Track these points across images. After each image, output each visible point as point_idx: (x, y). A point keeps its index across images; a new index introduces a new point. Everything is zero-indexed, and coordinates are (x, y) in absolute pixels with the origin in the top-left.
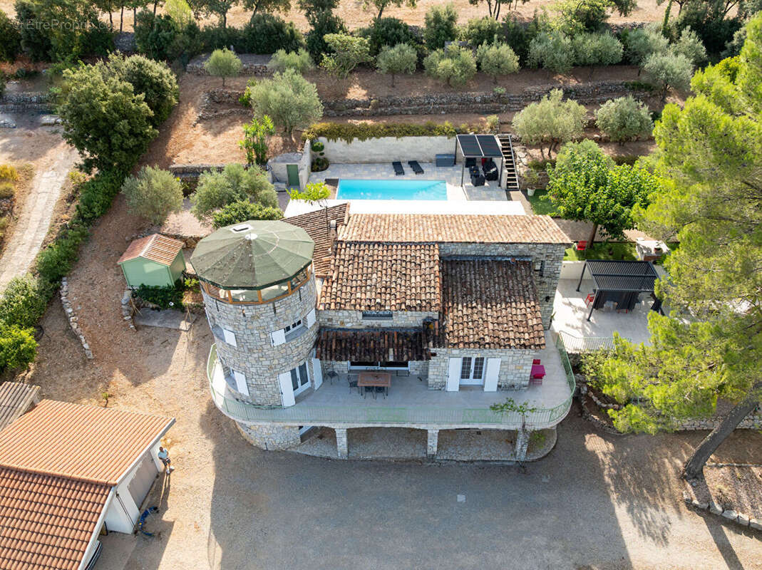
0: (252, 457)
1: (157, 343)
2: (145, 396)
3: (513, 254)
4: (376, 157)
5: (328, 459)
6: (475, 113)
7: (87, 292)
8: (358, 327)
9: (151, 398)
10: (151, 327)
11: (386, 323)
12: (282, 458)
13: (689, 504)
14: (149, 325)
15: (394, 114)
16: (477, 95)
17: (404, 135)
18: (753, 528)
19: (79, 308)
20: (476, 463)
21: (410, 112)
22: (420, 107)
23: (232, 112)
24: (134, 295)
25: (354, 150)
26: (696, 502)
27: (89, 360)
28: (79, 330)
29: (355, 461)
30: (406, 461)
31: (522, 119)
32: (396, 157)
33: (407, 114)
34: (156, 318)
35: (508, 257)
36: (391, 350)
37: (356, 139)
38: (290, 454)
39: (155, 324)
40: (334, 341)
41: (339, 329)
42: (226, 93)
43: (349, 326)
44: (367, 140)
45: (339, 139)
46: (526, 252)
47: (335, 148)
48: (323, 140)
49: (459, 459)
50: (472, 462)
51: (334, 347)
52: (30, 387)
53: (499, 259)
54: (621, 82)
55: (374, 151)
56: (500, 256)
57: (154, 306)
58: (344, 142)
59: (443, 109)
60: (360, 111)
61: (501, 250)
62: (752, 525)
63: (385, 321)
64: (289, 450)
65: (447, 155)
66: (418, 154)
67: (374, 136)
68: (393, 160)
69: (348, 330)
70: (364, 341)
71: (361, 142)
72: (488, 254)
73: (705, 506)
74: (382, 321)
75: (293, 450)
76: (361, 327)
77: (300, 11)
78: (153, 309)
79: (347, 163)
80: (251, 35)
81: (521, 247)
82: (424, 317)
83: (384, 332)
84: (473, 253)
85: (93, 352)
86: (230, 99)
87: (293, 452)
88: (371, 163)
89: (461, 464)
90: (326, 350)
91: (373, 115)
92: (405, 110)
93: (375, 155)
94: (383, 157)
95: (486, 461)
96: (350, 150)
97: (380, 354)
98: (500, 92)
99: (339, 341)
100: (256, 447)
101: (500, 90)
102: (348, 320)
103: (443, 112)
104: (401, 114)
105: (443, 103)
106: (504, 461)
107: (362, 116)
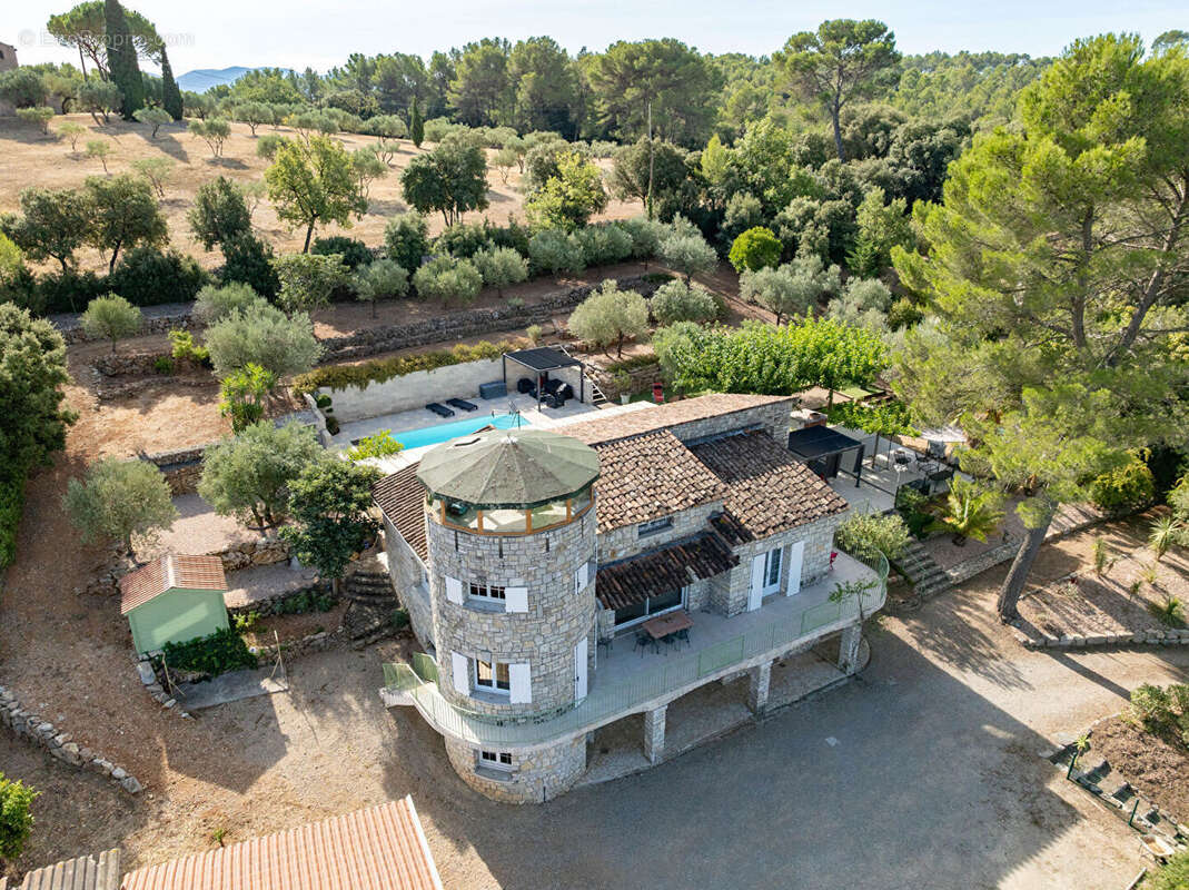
0: (531, 821)
1: (247, 725)
2: (288, 808)
3: (743, 425)
4: (402, 403)
5: (637, 773)
6: (499, 331)
7: (59, 688)
8: (633, 554)
9: (300, 807)
10: (214, 707)
11: (665, 537)
12: (574, 801)
13: (1026, 645)
14: (211, 704)
15: (399, 348)
16: (493, 310)
17: (437, 366)
18: (1090, 645)
19: (61, 718)
20: (810, 698)
21: (419, 343)
22: (428, 334)
23: (148, 385)
24: (156, 665)
25: (371, 399)
26: (1031, 641)
27: (135, 794)
28: (87, 752)
29: (673, 760)
30: (734, 731)
31: (579, 321)
32: (429, 398)
33: (415, 345)
34: (213, 692)
35: (738, 430)
36: (688, 568)
37: (372, 382)
38: (581, 790)
39: (220, 699)
40: (613, 579)
41: (610, 564)
42: (126, 359)
43: (621, 555)
44: (389, 382)
45: (349, 385)
46: (756, 419)
47: (346, 399)
48: (325, 391)
49: (789, 701)
50: (804, 698)
51: (620, 588)
52: (97, 859)
53: (731, 434)
54: (637, 276)
55: (397, 395)
56: (731, 431)
57: (196, 675)
58: (356, 389)
59: (460, 332)
60: (351, 351)
61: (731, 421)
62: (1089, 642)
63: (665, 534)
64: (575, 786)
65: (493, 383)
66: (457, 389)
67: (398, 373)
68: (425, 403)
69: (621, 561)
70: (651, 568)
71: (379, 384)
72: (718, 431)
73: (1042, 641)
74: (660, 535)
75: (582, 784)
76: (638, 552)
77: (195, 243)
78: (194, 682)
79: (362, 418)
80: (130, 279)
81: (750, 413)
82: (709, 514)
83: (666, 550)
84: (703, 434)
85: (138, 779)
86: (134, 367)
87: (584, 787)
88: (396, 412)
89: (796, 706)
90: (612, 594)
91: (371, 353)
92: (412, 340)
93: (401, 399)
94: (412, 402)
95: (818, 690)
96: (367, 399)
97: (680, 578)
98: (518, 303)
99: (620, 578)
100: (526, 804)
101: (518, 301)
102: (621, 546)
103: (459, 337)
104: (407, 346)
105: (454, 326)
106: (835, 682)
107: (355, 356)
